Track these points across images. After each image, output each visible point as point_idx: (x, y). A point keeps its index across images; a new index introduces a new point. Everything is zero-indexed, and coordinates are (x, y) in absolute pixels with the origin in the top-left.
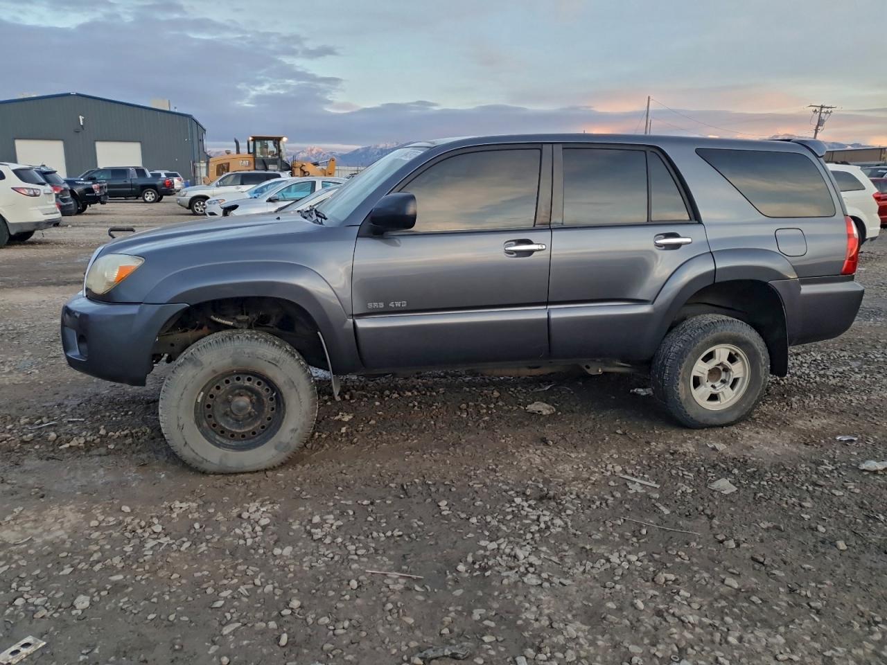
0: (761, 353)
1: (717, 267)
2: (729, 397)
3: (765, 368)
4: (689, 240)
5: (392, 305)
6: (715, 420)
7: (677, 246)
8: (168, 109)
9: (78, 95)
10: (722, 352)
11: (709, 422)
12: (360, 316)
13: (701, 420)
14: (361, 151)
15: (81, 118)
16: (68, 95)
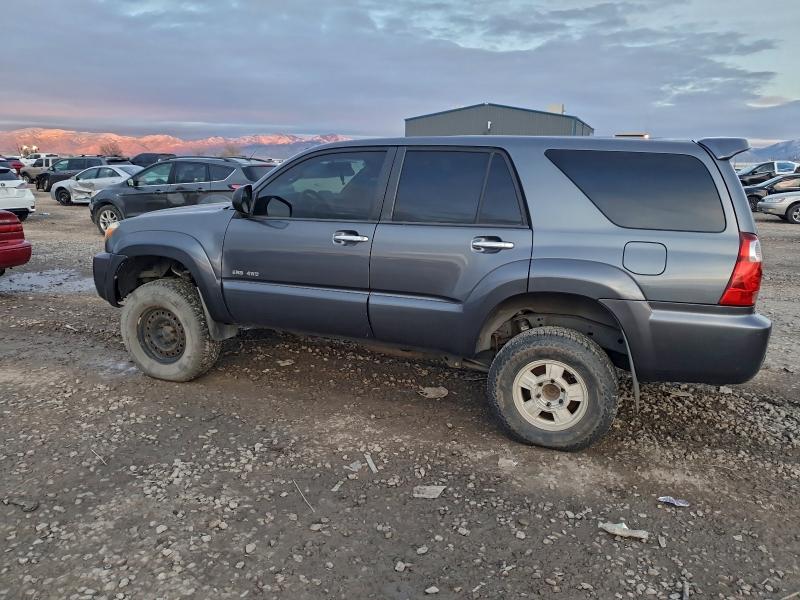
0: (599, 379)
1: (532, 276)
2: (564, 420)
3: (603, 397)
4: (510, 245)
5: (248, 273)
6: (540, 440)
7: (498, 249)
8: (560, 113)
9: (490, 105)
10: (555, 370)
11: (533, 440)
12: (227, 279)
13: (523, 435)
14: (781, 146)
15: (489, 123)
16: (483, 105)
